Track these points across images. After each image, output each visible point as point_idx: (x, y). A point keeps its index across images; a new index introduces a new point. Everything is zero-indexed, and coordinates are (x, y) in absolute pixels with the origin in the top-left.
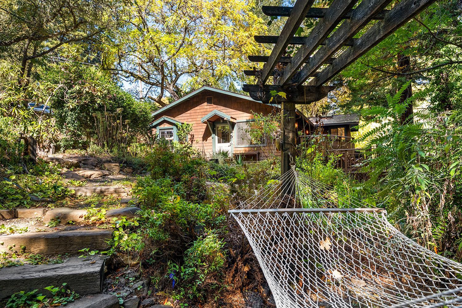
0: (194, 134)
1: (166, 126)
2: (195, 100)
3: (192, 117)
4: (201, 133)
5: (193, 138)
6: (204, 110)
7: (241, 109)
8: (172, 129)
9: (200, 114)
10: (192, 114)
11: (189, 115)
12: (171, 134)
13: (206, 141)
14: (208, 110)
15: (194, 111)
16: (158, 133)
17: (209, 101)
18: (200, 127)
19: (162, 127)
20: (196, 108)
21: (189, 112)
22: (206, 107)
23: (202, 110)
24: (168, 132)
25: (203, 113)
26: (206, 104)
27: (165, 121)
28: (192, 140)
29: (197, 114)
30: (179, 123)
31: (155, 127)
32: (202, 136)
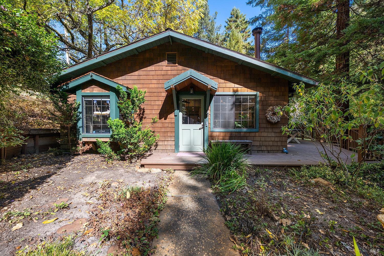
0: (146, 107)
1: (96, 90)
2: (147, 55)
3: (142, 82)
4: (156, 107)
5: (143, 114)
6: (163, 73)
7: (222, 75)
8: (108, 96)
9: (155, 77)
10: (142, 77)
11: (136, 78)
12: (104, 106)
13: (165, 119)
14: (169, 73)
15: (144, 73)
16: (79, 101)
17: (172, 60)
18: (156, 98)
19: (87, 91)
20: (149, 68)
21: (136, 73)
22: (165, 68)
23: (159, 73)
24: (99, 103)
25: (161, 77)
26: (165, 63)
27: (92, 82)
28: (142, 117)
29: (151, 77)
30: (121, 87)
31: (73, 91)
32: (158, 112)
